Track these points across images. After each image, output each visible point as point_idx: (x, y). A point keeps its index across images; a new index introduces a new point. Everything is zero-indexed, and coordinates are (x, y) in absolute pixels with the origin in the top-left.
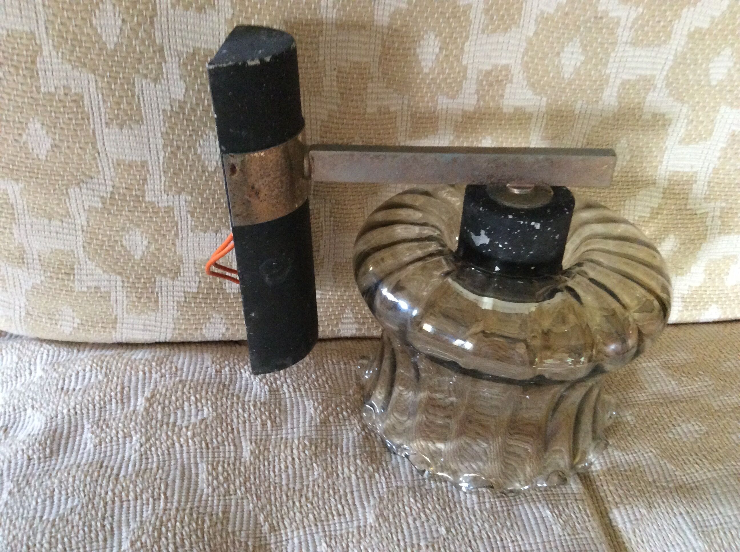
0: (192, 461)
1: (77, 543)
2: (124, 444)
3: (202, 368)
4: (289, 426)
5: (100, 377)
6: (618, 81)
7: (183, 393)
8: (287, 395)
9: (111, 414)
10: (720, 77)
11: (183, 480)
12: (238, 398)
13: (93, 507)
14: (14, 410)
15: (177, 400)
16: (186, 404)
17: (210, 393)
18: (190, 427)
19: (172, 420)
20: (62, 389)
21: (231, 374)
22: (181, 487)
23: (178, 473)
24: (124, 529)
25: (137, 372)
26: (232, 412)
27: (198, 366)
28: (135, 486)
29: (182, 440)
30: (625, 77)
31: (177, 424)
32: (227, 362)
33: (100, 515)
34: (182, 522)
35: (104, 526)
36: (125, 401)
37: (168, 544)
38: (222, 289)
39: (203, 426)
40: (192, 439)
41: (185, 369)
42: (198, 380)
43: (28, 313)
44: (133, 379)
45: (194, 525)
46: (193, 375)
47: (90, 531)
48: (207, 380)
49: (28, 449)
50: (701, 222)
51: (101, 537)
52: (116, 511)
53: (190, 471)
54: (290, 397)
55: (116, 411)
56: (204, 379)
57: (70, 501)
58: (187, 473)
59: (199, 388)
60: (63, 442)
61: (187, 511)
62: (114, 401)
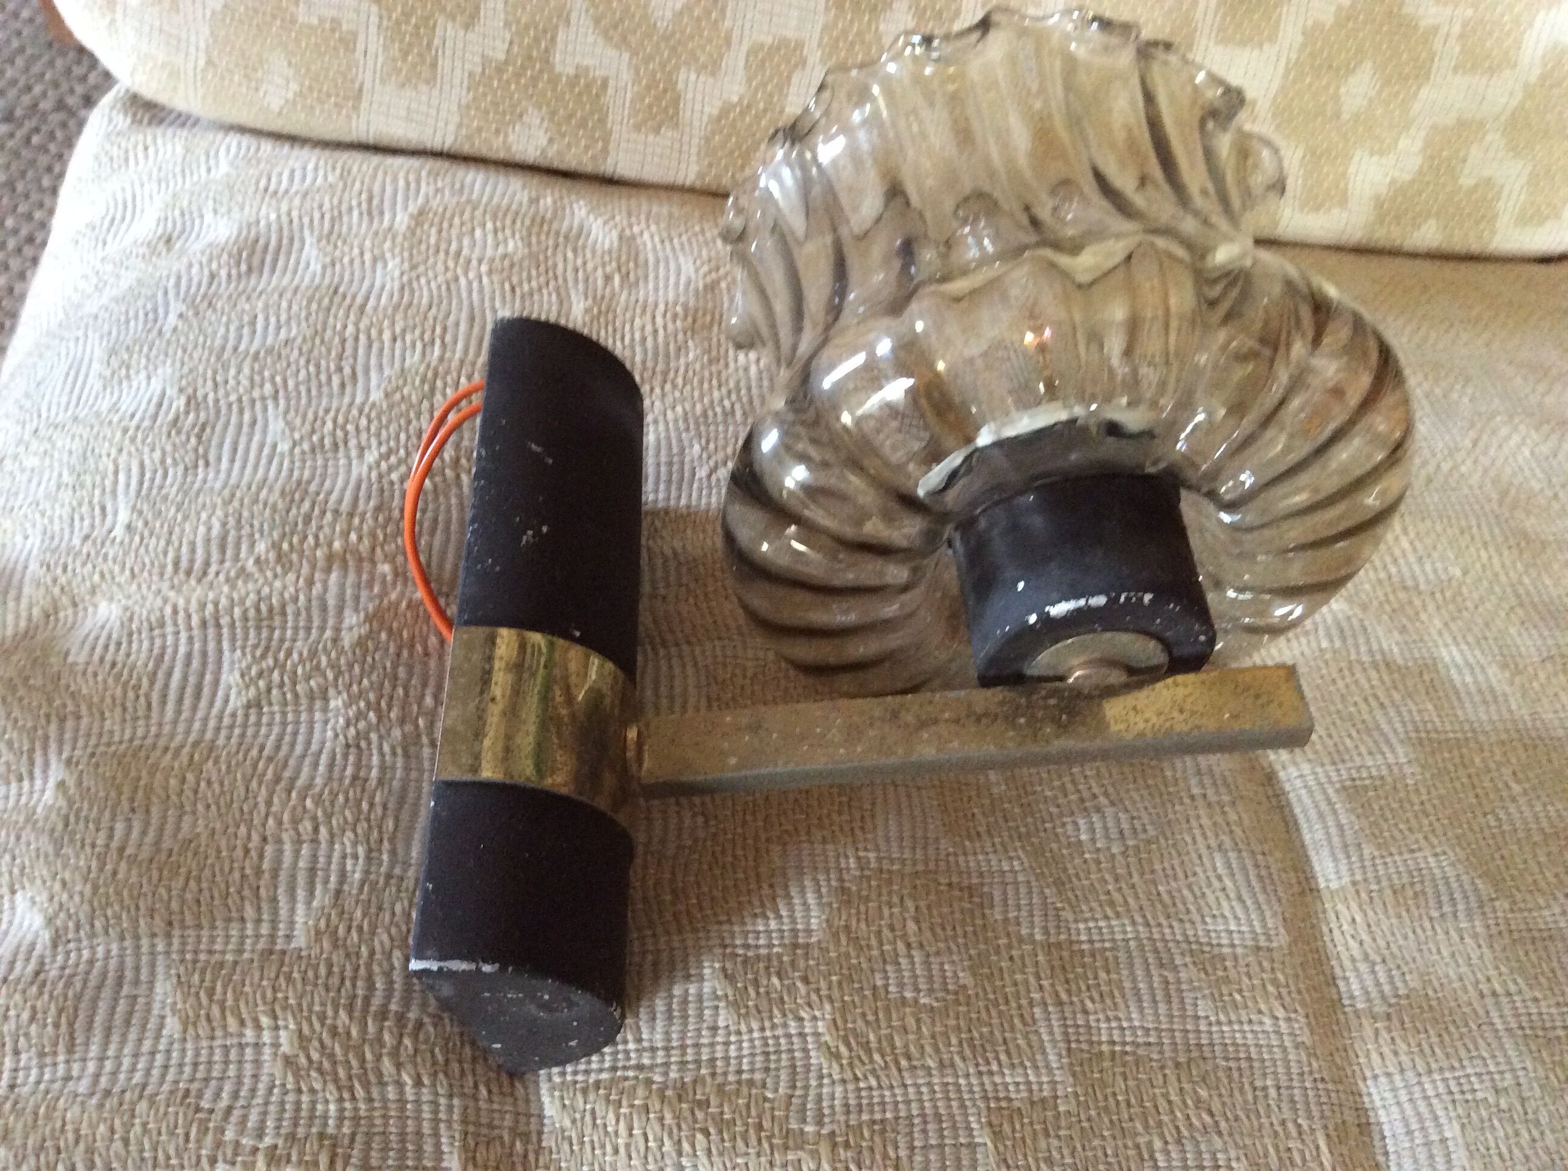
0: (487, 304)
1: (297, 385)
2: (374, 271)
3: (504, 193)
4: (651, 286)
5: (331, 179)
7: (474, 217)
8: (649, 246)
9: (350, 229)
12: (566, 238)
13: (322, 342)
14: (183, 214)
15: (463, 223)
16: (478, 231)
17: (519, 224)
18: (485, 261)
20: (266, 190)
21: (556, 207)
23: (464, 316)
24: (373, 375)
25: (395, 180)
26: (554, 254)
27: (499, 188)
28: (393, 324)
29: (470, 274)
31: (463, 254)
32: (548, 192)
33: (333, 354)
35: (340, 369)
36: (375, 213)
38: (548, 63)
39: (506, 263)
40: (488, 276)
41: (477, 188)
42: (499, 207)
43: (209, 62)
44: (389, 189)
47: (318, 374)
48: (514, 207)
49: (210, 260)
51: (336, 380)
52: (361, 351)
54: (654, 248)
55: (360, 225)
56: (509, 205)
57: (283, 331)
59: (500, 215)
60: (269, 259)
62: (356, 213)
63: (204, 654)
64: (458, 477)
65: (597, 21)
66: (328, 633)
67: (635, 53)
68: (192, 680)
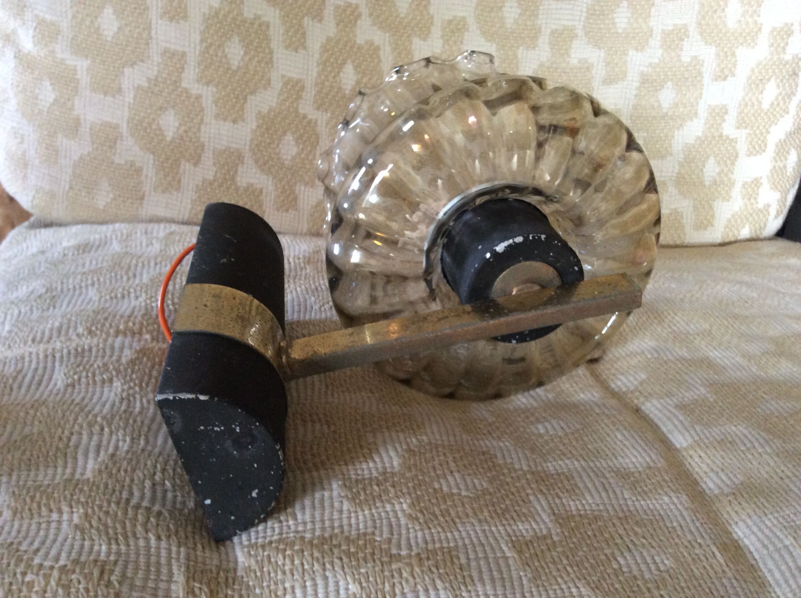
1: (105, 280)
6: (549, 31)
10: (623, 26)
30: (554, 27)
36: (149, 234)
49: (64, 251)
51: (125, 278)
52: (139, 268)
63: (45, 368)
65: (256, 162)
66: (114, 358)
67: (274, 178)
68: (37, 378)
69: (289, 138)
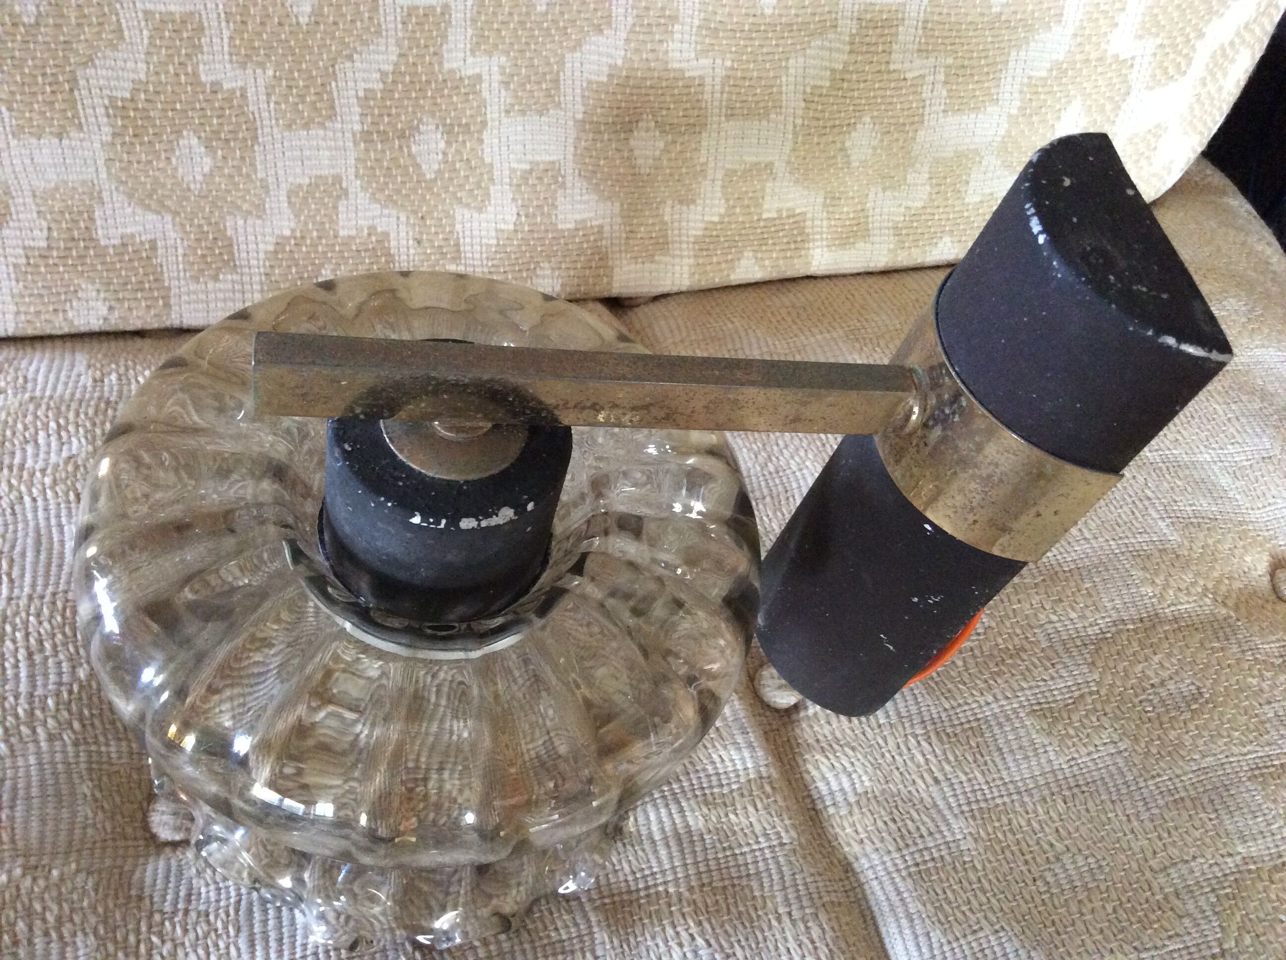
0: (53, 521)
3: (69, 377)
7: (36, 417)
11: (38, 552)
15: (26, 428)
16: (42, 435)
17: (82, 416)
18: (49, 471)
19: (17, 461)
21: (121, 385)
22: (36, 563)
23: (30, 541)
27: (64, 373)
29: (34, 491)
31: (27, 466)
32: (113, 366)
34: (38, 615)
37: (17, 650)
38: (91, 239)
39: (70, 468)
40: (52, 488)
41: (40, 379)
45: (59, 619)
46: (55, 389)
48: (78, 395)
50: (914, 93)
53: (51, 538)
56: (73, 394)
58: (44, 540)
59: (63, 408)
61: (47, 599)
64: (34, 732)
65: (130, 196)
69: (190, 141)
